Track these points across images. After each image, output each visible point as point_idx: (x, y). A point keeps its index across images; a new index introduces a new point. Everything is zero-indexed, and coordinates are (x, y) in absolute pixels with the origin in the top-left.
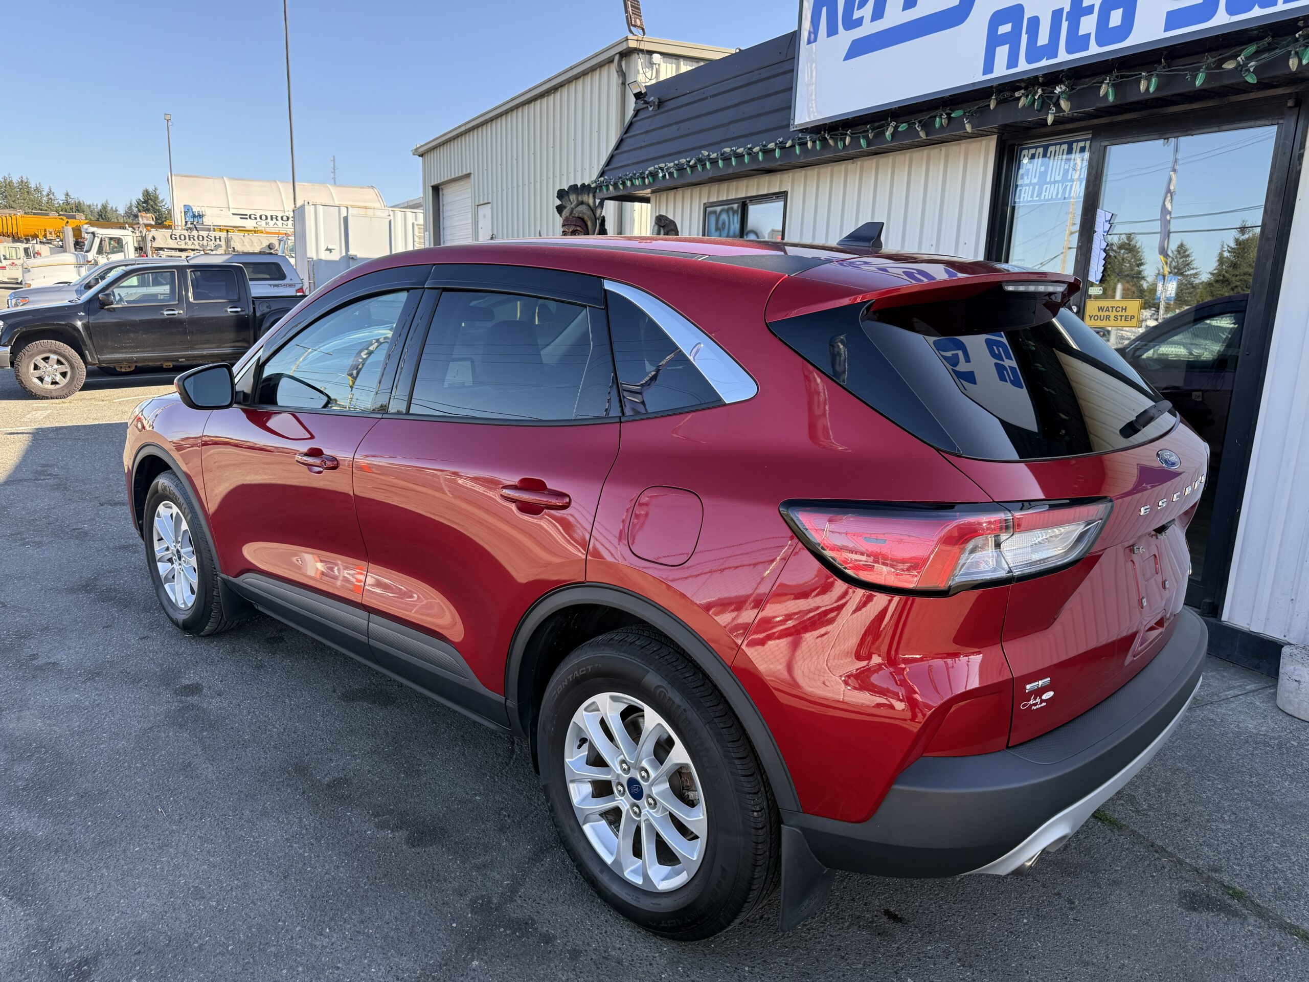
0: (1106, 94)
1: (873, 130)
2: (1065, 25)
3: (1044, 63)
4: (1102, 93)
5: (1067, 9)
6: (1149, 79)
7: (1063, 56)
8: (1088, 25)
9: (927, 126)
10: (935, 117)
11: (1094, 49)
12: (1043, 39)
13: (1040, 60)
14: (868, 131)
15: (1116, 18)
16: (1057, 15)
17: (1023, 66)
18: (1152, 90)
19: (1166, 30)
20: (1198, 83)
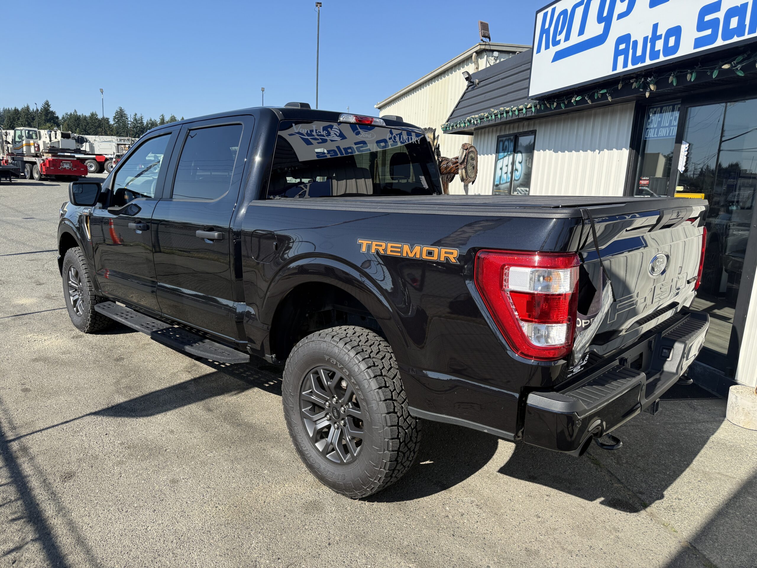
0: (672, 82)
1: (566, 100)
2: (649, 45)
3: (640, 65)
4: (670, 81)
5: (650, 37)
6: (692, 74)
7: (648, 62)
8: (659, 45)
9: (591, 98)
10: (594, 93)
11: (662, 58)
12: (639, 53)
13: (638, 64)
14: (564, 100)
15: (672, 41)
16: (646, 39)
17: (630, 67)
18: (692, 80)
19: (695, 48)
20: (714, 77)
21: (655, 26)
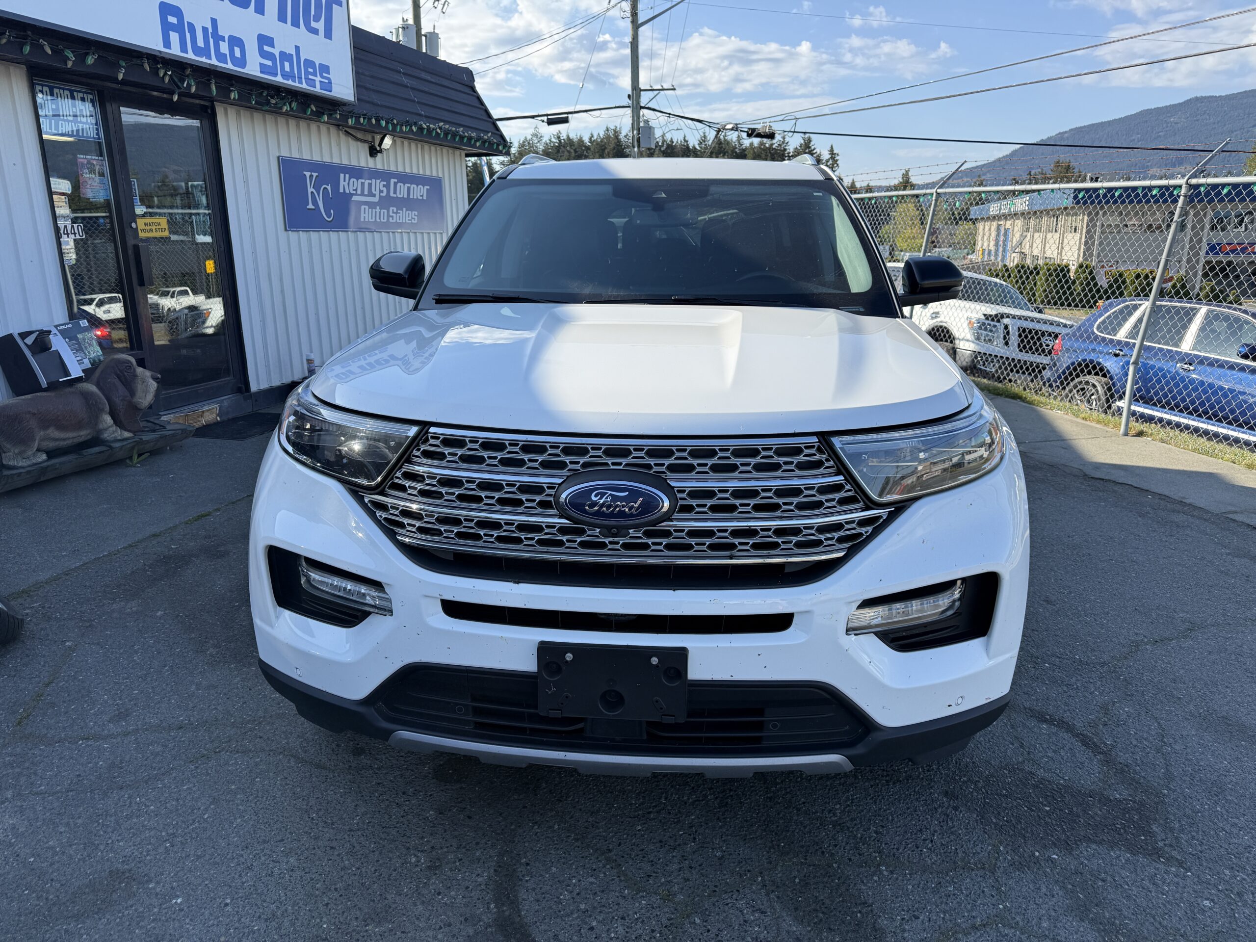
2: (211, 40)
3: (203, 60)
5: (210, 30)
7: (214, 61)
8: (224, 47)
11: (230, 66)
12: (201, 43)
13: (202, 57)
15: (237, 52)
16: (205, 30)
17: (190, 55)
21: (214, 22)
